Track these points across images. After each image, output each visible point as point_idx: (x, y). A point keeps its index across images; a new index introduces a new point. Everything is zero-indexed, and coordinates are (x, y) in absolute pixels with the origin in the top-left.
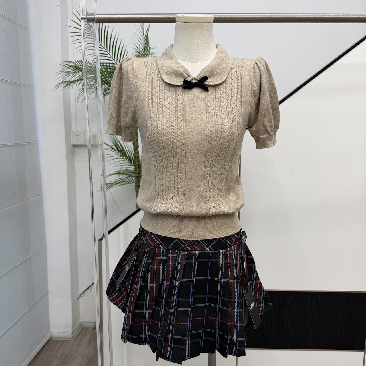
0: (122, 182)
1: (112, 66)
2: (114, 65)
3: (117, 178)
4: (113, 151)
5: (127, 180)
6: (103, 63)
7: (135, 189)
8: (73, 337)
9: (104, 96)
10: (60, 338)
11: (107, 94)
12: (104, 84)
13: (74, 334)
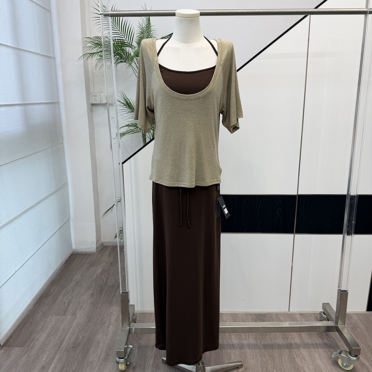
0: (132, 131)
1: (122, 42)
2: (124, 41)
3: (127, 130)
4: (126, 107)
5: (136, 130)
6: (115, 40)
7: (142, 136)
8: (97, 251)
9: (116, 65)
10: (87, 252)
11: (118, 63)
12: (116, 56)
13: (97, 250)
